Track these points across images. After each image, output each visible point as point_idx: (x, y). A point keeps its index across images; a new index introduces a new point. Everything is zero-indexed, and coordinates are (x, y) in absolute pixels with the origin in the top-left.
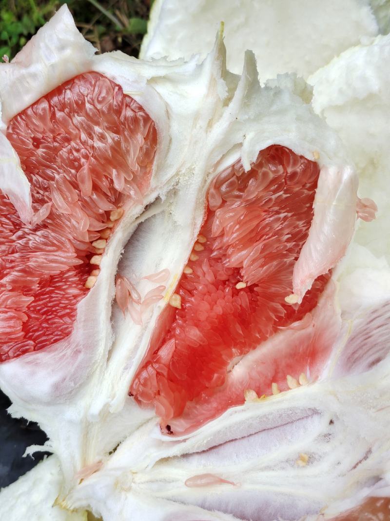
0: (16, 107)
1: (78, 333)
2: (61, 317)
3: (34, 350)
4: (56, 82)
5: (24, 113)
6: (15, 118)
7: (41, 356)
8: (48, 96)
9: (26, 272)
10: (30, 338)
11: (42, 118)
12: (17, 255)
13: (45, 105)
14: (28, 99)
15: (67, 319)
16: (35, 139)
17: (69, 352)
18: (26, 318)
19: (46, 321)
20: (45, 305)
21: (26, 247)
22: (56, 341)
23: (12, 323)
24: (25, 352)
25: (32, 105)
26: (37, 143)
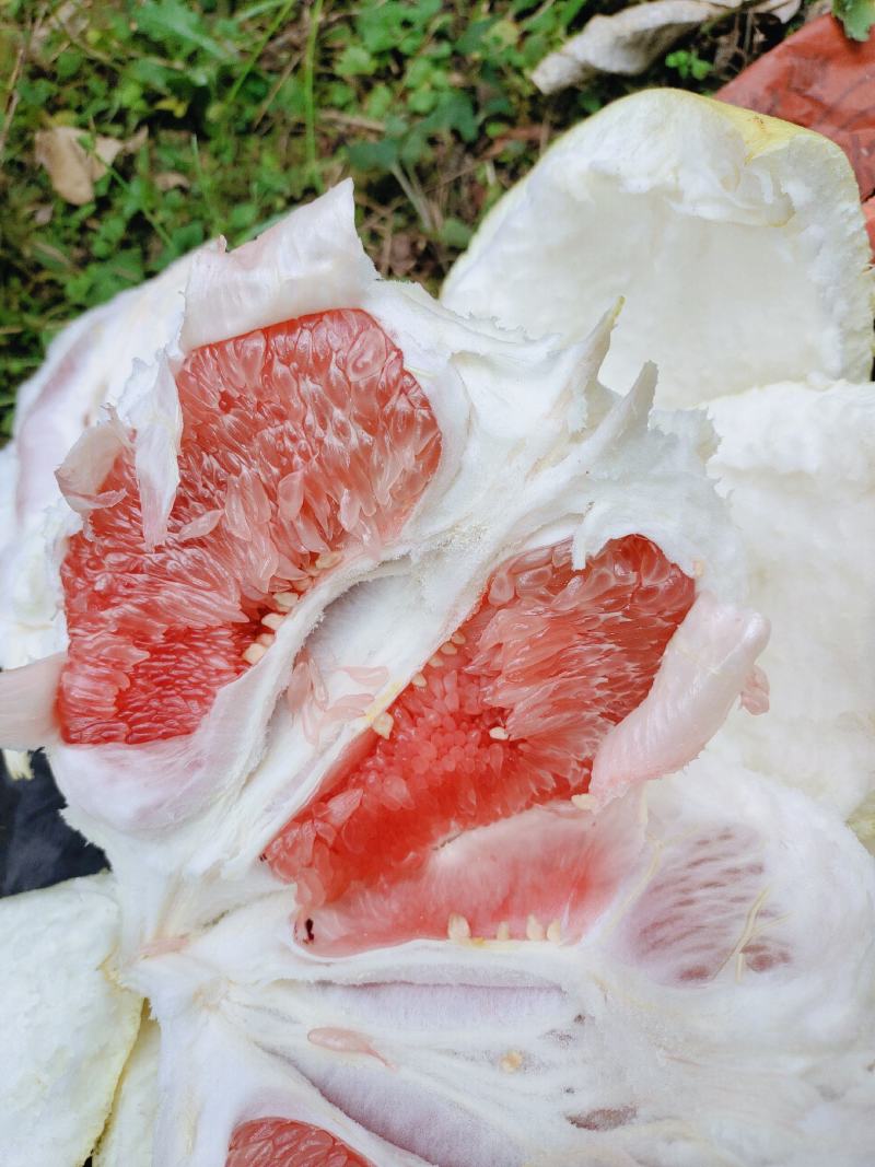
0: (208, 333)
1: (207, 734)
2: (186, 698)
3: (127, 741)
4: (290, 311)
5: (220, 345)
6: (202, 349)
7: (134, 755)
8: (268, 332)
9: (149, 609)
10: (124, 719)
11: (248, 365)
12: (140, 577)
13: (259, 343)
14: (231, 327)
15: (194, 704)
16: (225, 396)
17: (182, 761)
18: (126, 684)
19: (160, 697)
20: (166, 670)
21: (158, 570)
22: (165, 736)
23: (102, 686)
24: (109, 739)
25: (237, 339)
26: (227, 403)
